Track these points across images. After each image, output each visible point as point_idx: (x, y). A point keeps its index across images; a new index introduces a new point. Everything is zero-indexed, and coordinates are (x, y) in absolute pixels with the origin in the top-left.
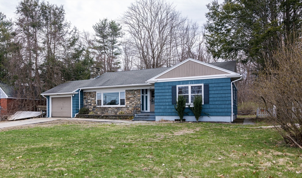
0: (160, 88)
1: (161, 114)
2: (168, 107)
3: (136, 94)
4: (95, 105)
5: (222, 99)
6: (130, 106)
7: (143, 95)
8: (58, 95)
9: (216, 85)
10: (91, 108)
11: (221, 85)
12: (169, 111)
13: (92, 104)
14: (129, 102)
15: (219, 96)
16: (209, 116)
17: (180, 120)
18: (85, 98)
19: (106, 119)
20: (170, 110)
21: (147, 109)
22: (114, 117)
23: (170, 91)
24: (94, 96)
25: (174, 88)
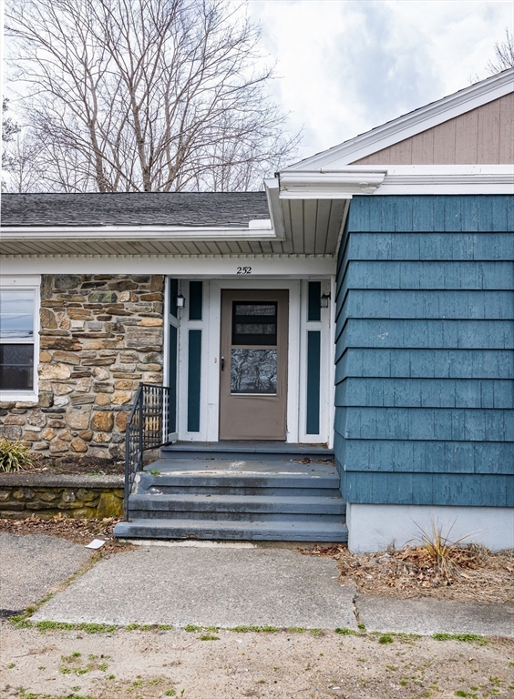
3: (129, 307)
12: (491, 459)
14: (65, 372)
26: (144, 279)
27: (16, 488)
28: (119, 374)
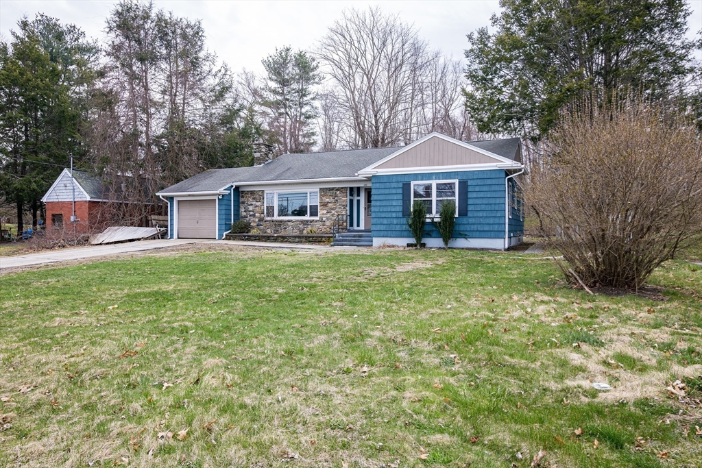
0: (382, 186)
1: (382, 233)
2: (395, 221)
3: (339, 195)
4: (262, 215)
5: (488, 208)
6: (327, 219)
7: (351, 198)
8: (189, 195)
9: (479, 182)
10: (254, 221)
11: (489, 182)
12: (398, 228)
13: (256, 214)
14: (325, 212)
15: (485, 201)
16: (466, 238)
17: (416, 245)
18: (243, 203)
19: (282, 242)
20: (399, 226)
21: (358, 225)
22: (297, 240)
23: (400, 191)
24: (261, 199)
25: (406, 186)
26: (342, 188)
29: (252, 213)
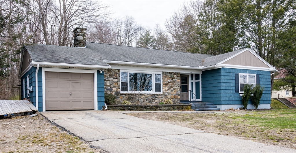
0: (226, 74)
3: (176, 78)
4: (118, 90)
5: (266, 89)
6: (168, 93)
9: (263, 76)
11: (266, 77)
13: (114, 89)
14: (167, 88)
15: (265, 86)
19: (155, 110)
20: (234, 98)
23: (234, 78)
25: (237, 76)
26: (178, 73)
27: (178, 106)
28: (174, 89)
29: (109, 87)
